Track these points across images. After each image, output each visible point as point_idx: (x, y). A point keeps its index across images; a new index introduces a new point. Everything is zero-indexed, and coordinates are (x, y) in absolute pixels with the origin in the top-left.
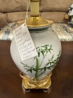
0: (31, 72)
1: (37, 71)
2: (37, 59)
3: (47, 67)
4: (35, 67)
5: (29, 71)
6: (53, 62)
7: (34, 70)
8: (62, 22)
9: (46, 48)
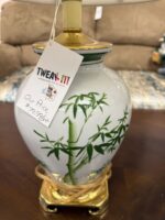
0: (57, 156)
1: (70, 154)
2: (70, 123)
3: (94, 144)
4: (65, 142)
5: (53, 155)
6: (108, 135)
7: (64, 150)
8: (146, 67)
9: (93, 99)
